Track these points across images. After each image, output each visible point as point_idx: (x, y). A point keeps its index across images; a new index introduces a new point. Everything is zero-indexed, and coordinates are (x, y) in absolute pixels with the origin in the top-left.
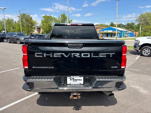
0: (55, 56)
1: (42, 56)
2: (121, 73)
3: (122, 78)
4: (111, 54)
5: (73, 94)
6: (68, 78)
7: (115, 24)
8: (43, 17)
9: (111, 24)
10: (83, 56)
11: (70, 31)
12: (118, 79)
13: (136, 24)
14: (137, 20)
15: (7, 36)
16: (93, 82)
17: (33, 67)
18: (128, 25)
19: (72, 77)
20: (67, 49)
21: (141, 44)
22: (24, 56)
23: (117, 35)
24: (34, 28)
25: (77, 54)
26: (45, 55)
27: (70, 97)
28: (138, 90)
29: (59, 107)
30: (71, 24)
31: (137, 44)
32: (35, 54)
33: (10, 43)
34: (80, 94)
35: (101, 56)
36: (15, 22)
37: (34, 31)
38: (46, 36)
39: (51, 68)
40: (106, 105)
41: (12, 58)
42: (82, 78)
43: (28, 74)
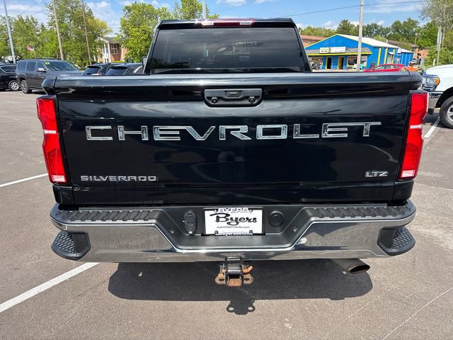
0: (157, 138)
1: (110, 138)
2: (399, 194)
3: (403, 213)
4: (367, 126)
5: (226, 268)
6: (207, 214)
7: (353, 26)
8: (127, 8)
9: (342, 24)
10: (260, 136)
11: (214, 46)
12: (388, 217)
13: (422, 24)
14: (424, 13)
15: (18, 73)
16: (299, 228)
17: (84, 178)
18: (397, 26)
19: (221, 210)
20: (199, 109)
21: (442, 88)
22: (47, 136)
23: (362, 62)
24: (101, 44)
25: (239, 130)
26: (122, 133)
27: (217, 280)
28: (441, 243)
29: (180, 302)
30: (216, 22)
31: (431, 89)
32: (84, 129)
33: (30, 92)
34: (251, 267)
35: (330, 133)
36: (43, 26)
37: (101, 56)
38: (137, 70)
39: (147, 181)
40: (336, 296)
41: (33, 142)
42: (258, 214)
43: (68, 201)
